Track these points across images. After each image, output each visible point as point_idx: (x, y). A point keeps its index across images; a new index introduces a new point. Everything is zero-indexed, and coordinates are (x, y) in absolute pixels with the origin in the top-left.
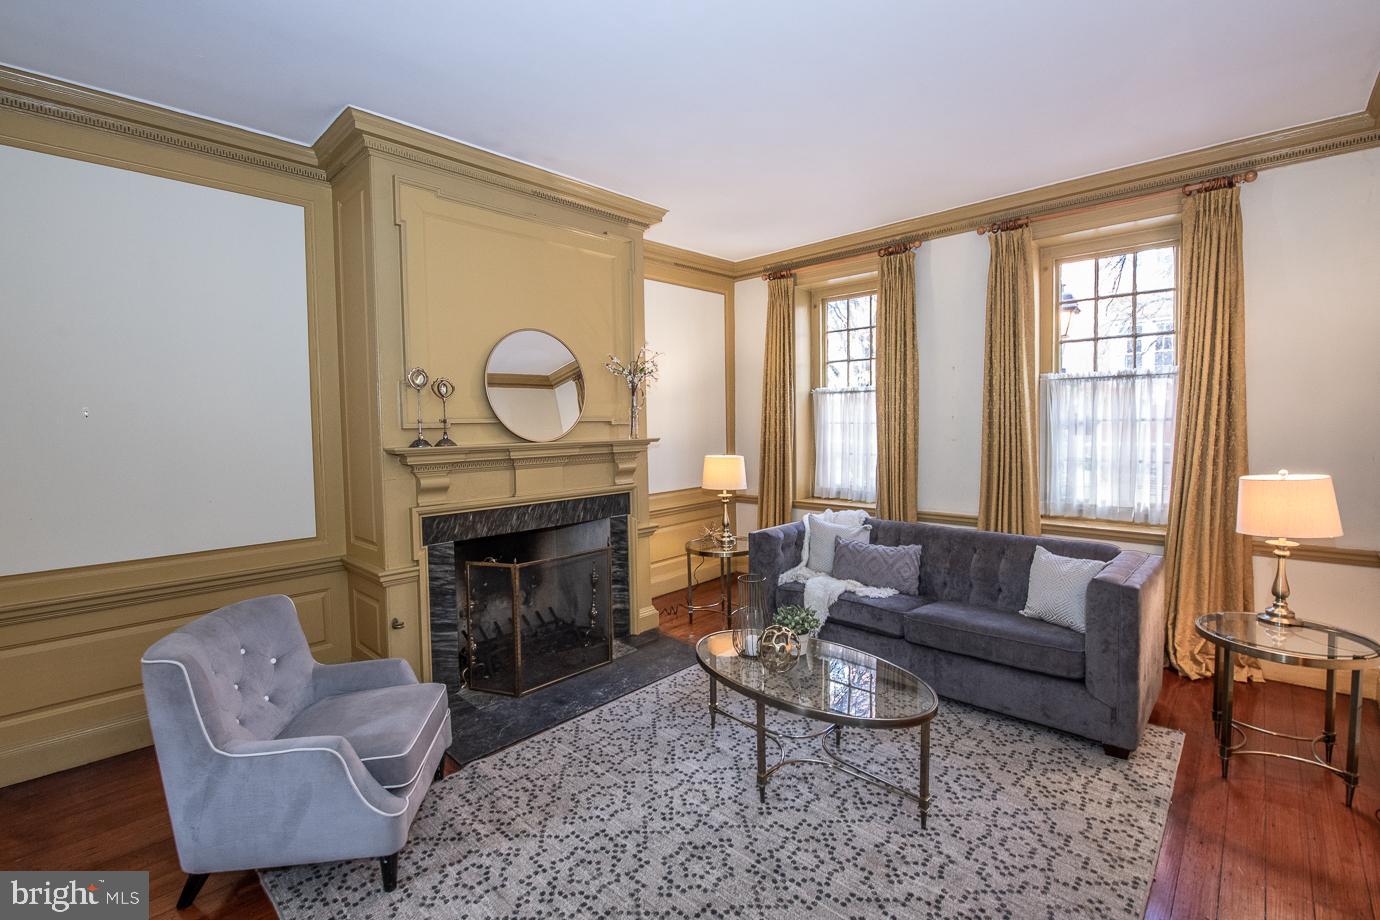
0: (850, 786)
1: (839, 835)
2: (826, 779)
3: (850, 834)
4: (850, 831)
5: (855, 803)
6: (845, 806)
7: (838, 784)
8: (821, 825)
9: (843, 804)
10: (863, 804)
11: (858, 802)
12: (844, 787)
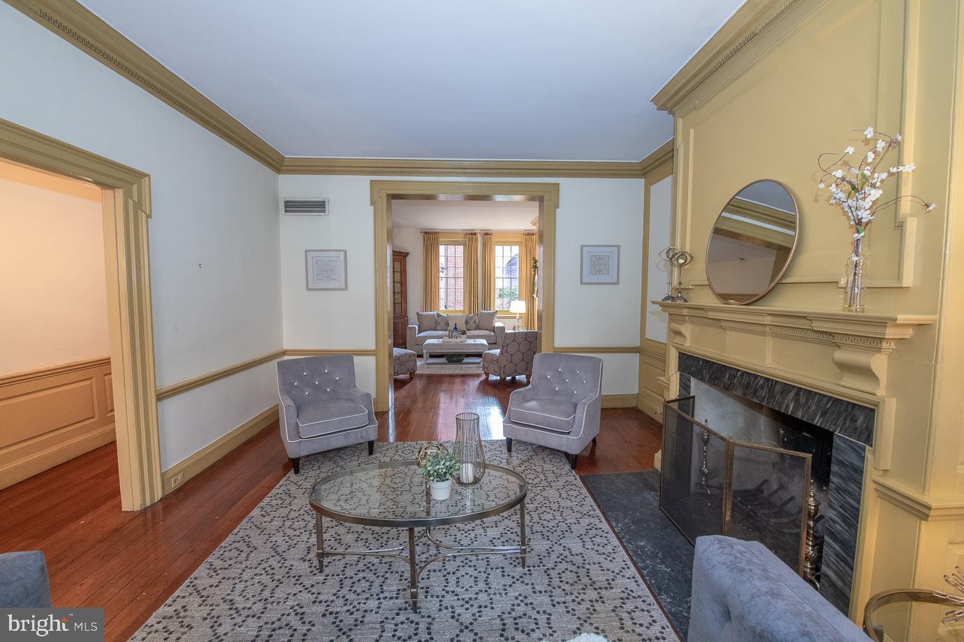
0: (383, 576)
1: (374, 541)
2: (403, 572)
3: (367, 545)
4: (368, 547)
5: (373, 565)
6: (379, 560)
7: (392, 572)
8: (387, 541)
9: (381, 560)
10: (368, 568)
11: (372, 568)
12: (386, 572)
